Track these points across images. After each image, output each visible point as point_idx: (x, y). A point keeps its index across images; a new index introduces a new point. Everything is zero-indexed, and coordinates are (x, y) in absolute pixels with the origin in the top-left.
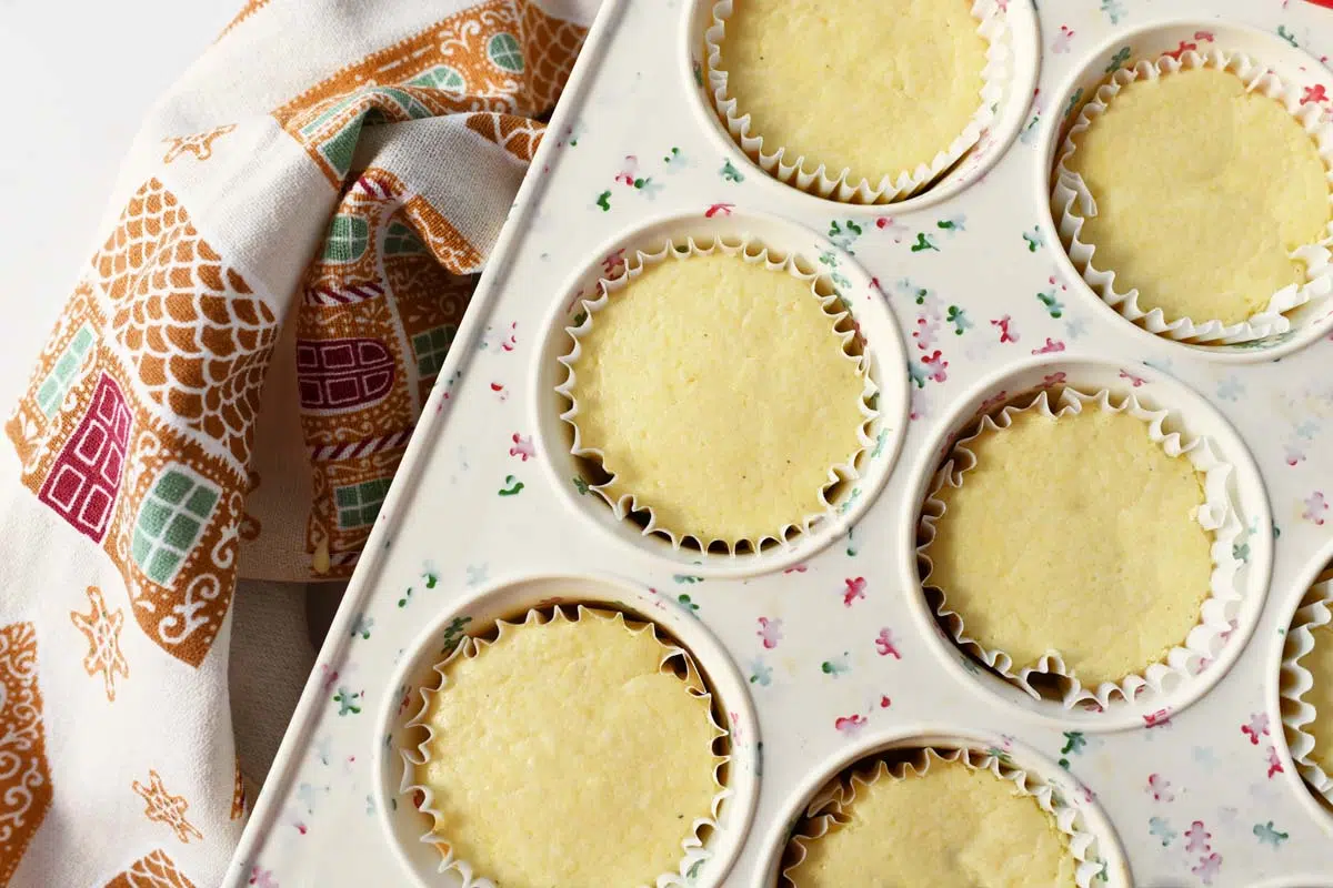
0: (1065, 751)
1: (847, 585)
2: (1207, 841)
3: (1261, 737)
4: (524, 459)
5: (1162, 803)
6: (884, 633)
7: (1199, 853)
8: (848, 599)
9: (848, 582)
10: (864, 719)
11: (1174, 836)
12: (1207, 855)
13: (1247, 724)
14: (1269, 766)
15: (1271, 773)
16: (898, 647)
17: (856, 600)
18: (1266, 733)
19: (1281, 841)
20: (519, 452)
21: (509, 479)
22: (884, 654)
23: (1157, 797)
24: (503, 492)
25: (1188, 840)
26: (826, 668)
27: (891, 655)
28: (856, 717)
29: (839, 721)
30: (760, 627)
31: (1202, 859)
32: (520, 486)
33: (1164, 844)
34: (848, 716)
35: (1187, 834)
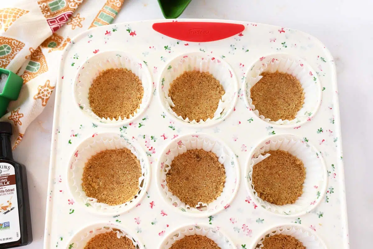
0: (210, 221)
1: (150, 204)
2: (247, 228)
3: (250, 201)
4: (72, 204)
5: (235, 224)
6: (162, 211)
7: (246, 231)
8: (152, 207)
9: (150, 203)
10: (165, 231)
11: (240, 230)
12: (248, 231)
13: (246, 200)
14: (254, 207)
15: (255, 208)
16: (166, 213)
18: (251, 200)
19: (263, 221)
20: (71, 203)
21: (70, 210)
22: (163, 216)
23: (233, 223)
24: (70, 213)
25: (243, 229)
26: (152, 223)
27: (165, 215)
28: (163, 232)
29: (159, 234)
30: (135, 220)
31: (248, 232)
32: (73, 211)
33: (238, 232)
34: (161, 232)
35: (242, 228)
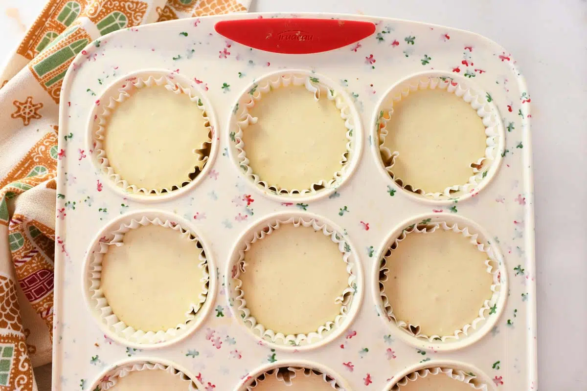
0: (274, 355)
1: (371, 380)
2: (213, 343)
3: (207, 386)
4: (496, 377)
5: (233, 350)
6: (352, 370)
7: (215, 338)
8: (369, 376)
9: (371, 382)
10: (347, 338)
11: (226, 340)
12: (212, 338)
13: (214, 388)
14: (202, 376)
15: (200, 375)
16: (345, 367)
17: (366, 377)
18: (206, 388)
19: (188, 353)
20: (499, 379)
21: (499, 368)
22: (350, 363)
23: (236, 351)
24: (499, 362)
25: (220, 340)
26: (367, 350)
27: (346, 363)
28: (350, 337)
29: (355, 334)
30: (394, 354)
31: (213, 336)
32: (494, 367)
33: (228, 336)
34: (353, 337)
35: (221, 343)
